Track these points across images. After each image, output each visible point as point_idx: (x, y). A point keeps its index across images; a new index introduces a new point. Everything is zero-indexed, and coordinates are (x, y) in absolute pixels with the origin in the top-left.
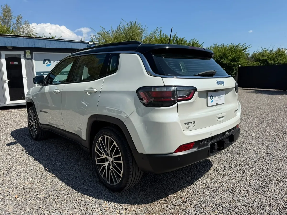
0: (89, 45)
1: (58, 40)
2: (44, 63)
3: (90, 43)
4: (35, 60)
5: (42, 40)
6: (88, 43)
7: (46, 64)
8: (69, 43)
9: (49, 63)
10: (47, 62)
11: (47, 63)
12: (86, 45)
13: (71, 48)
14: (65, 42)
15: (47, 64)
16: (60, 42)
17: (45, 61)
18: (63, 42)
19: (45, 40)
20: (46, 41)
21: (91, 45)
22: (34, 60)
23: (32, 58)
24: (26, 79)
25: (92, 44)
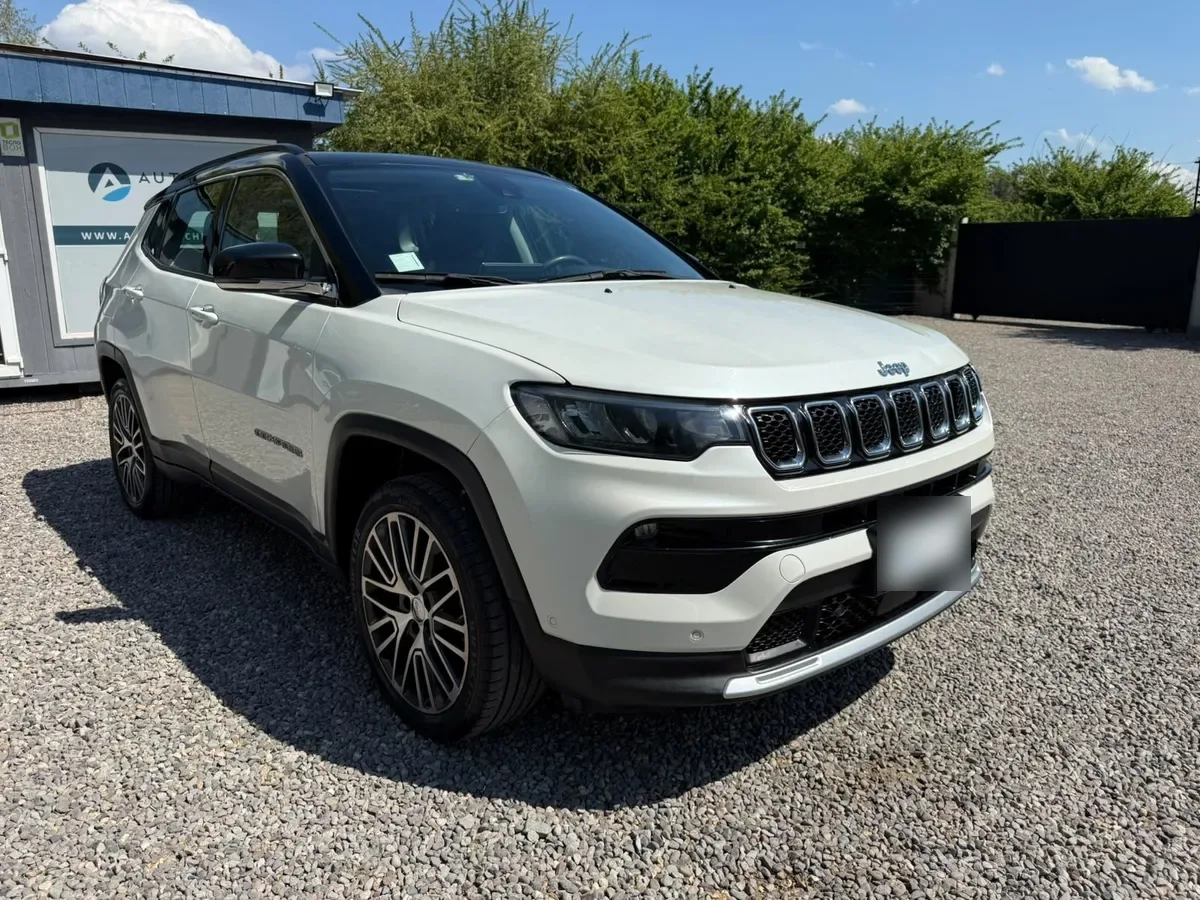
0: (312, 100)
1: (161, 70)
2: (93, 185)
3: (318, 93)
4: (48, 167)
5: (80, 69)
6: (310, 91)
7: (102, 189)
8: (219, 86)
9: (117, 185)
10: (108, 177)
11: (109, 184)
12: (303, 100)
13: (225, 113)
14: (198, 84)
15: (111, 189)
16: (171, 80)
17: (97, 171)
18: (187, 84)
19: (95, 67)
20: (98, 71)
21: (324, 102)
22: (41, 169)
23: (29, 158)
24: (5, 261)
25: (330, 95)
